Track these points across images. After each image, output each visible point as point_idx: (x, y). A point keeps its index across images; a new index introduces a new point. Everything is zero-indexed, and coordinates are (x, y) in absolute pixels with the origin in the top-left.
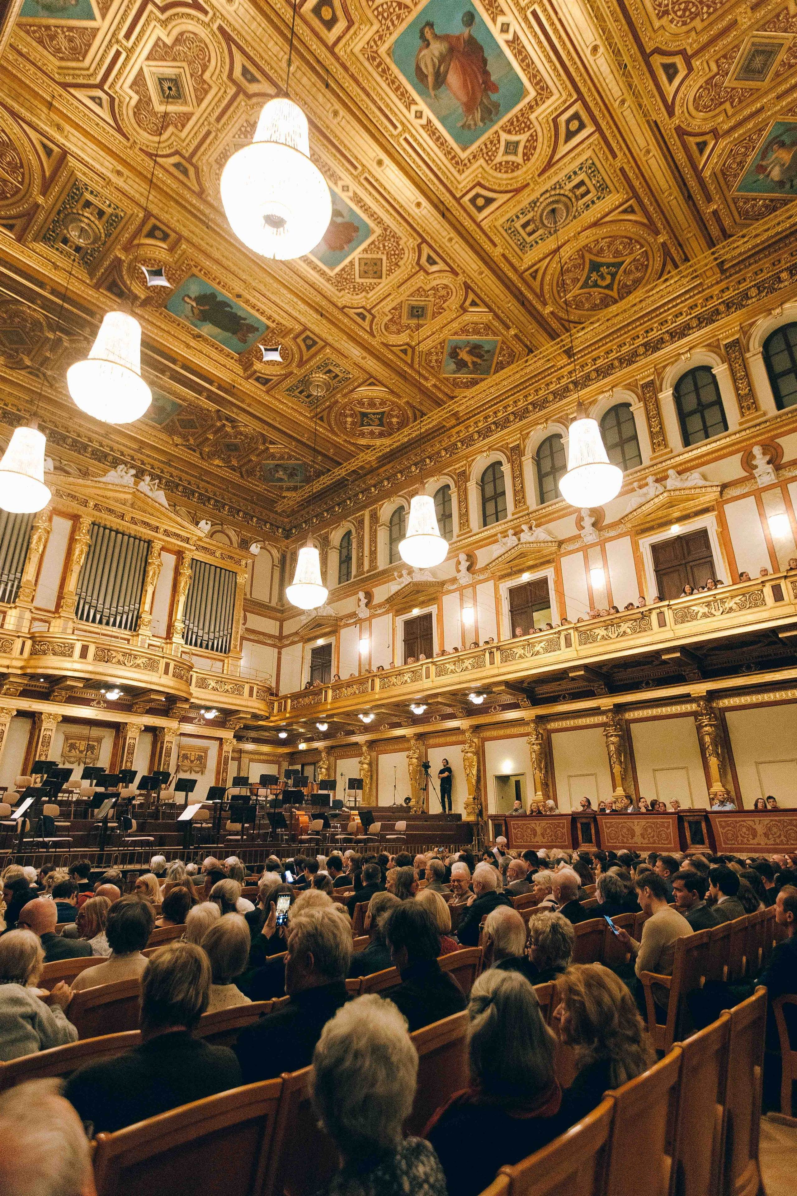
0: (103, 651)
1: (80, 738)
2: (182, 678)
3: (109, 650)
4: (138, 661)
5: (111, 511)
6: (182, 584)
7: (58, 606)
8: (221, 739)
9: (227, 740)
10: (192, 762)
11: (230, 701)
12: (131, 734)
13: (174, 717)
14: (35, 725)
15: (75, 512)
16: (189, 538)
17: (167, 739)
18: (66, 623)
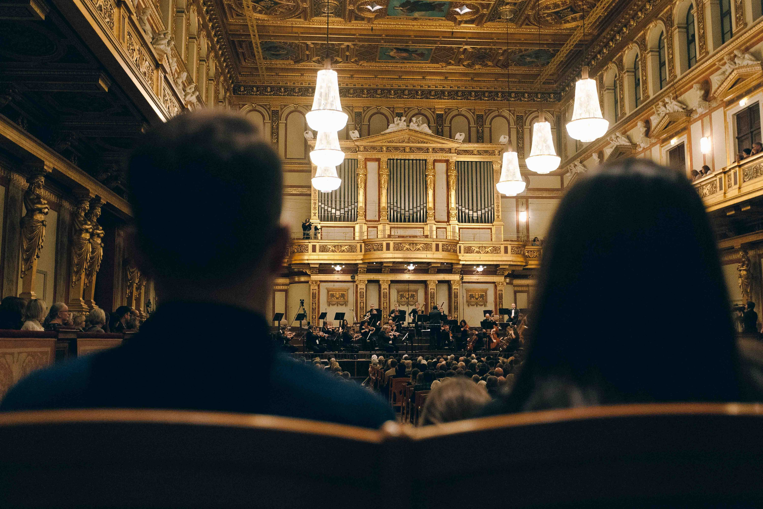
0: (397, 244)
1: (405, 291)
2: (449, 251)
3: (401, 243)
4: (418, 247)
5: (396, 148)
6: (452, 182)
7: (379, 217)
8: (494, 283)
9: (499, 283)
10: (477, 299)
11: (491, 259)
12: (432, 287)
13: (455, 273)
14: (380, 286)
15: (377, 157)
16: (450, 149)
17: (454, 287)
18: (384, 226)
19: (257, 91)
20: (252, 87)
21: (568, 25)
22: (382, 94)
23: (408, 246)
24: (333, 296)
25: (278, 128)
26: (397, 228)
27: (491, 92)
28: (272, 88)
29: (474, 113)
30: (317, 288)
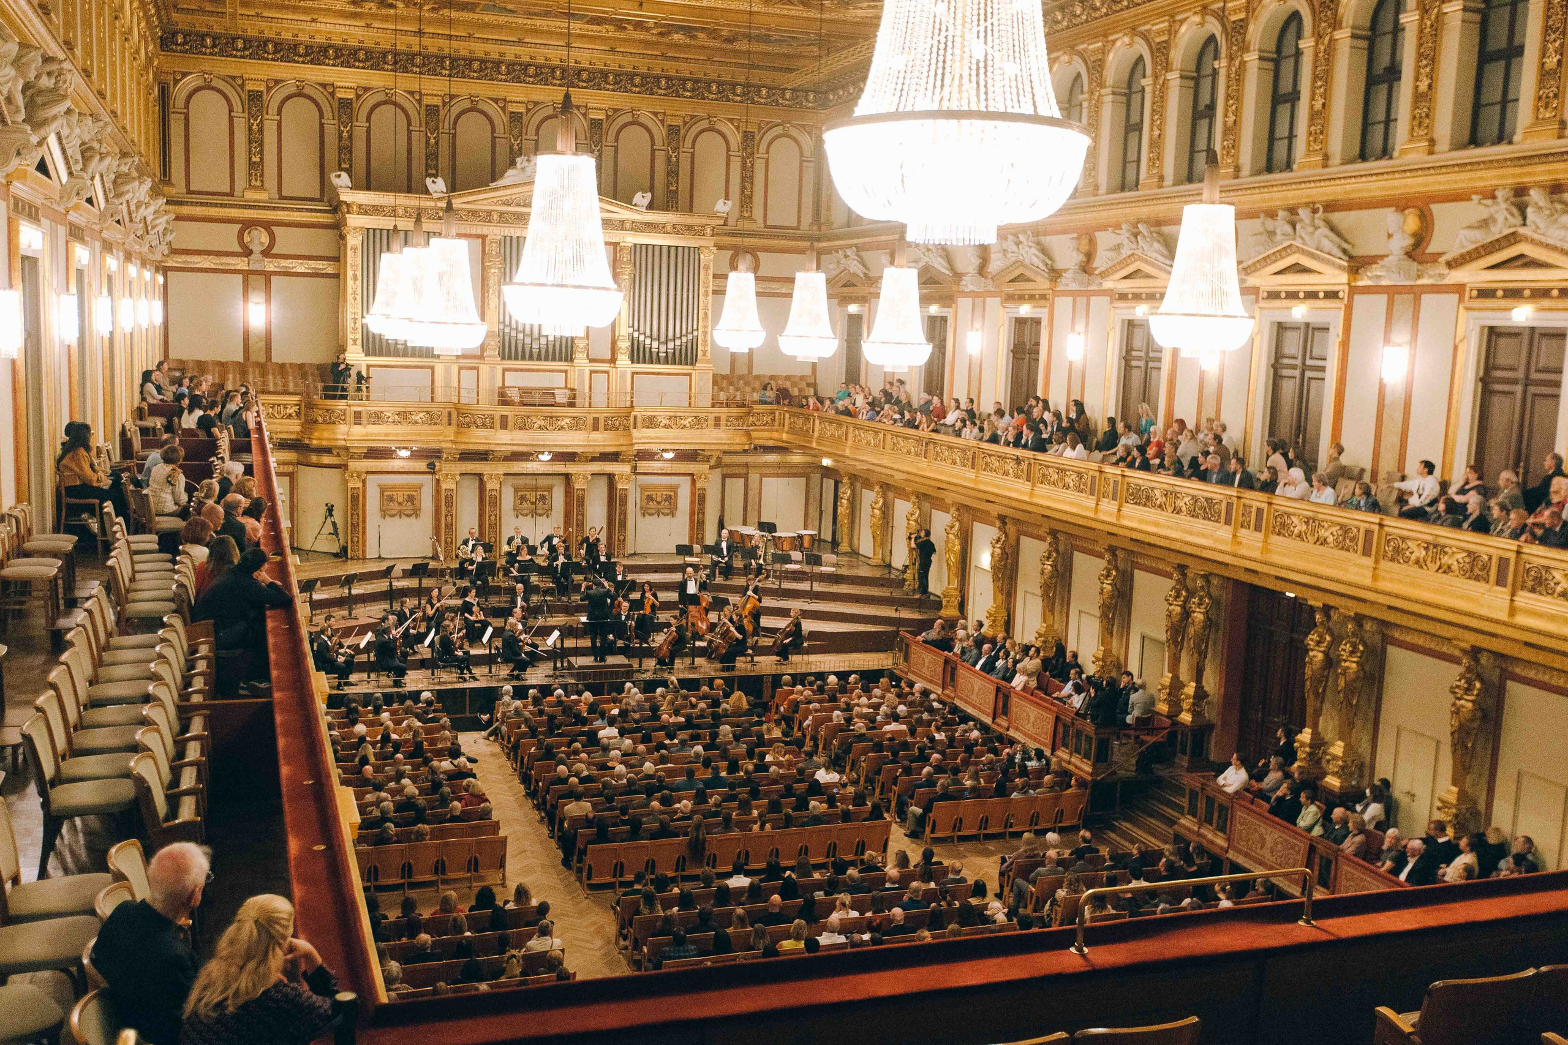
0: (522, 418)
1: (527, 491)
2: (617, 428)
3: (529, 416)
4: (561, 424)
5: (519, 217)
7: (483, 350)
8: (692, 475)
9: (700, 476)
10: (659, 503)
11: (689, 439)
12: (578, 485)
13: (623, 461)
14: (482, 483)
15: (479, 232)
16: (622, 222)
17: (620, 486)
18: (493, 369)
19: (214, 46)
20: (203, 36)
21: (860, 13)
22: (481, 70)
23: (543, 423)
24: (391, 499)
25: (261, 131)
26: (516, 370)
27: (696, 81)
28: (248, 41)
29: (662, 121)
30: (359, 485)
